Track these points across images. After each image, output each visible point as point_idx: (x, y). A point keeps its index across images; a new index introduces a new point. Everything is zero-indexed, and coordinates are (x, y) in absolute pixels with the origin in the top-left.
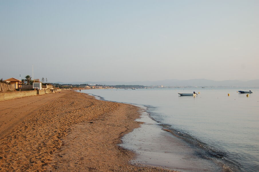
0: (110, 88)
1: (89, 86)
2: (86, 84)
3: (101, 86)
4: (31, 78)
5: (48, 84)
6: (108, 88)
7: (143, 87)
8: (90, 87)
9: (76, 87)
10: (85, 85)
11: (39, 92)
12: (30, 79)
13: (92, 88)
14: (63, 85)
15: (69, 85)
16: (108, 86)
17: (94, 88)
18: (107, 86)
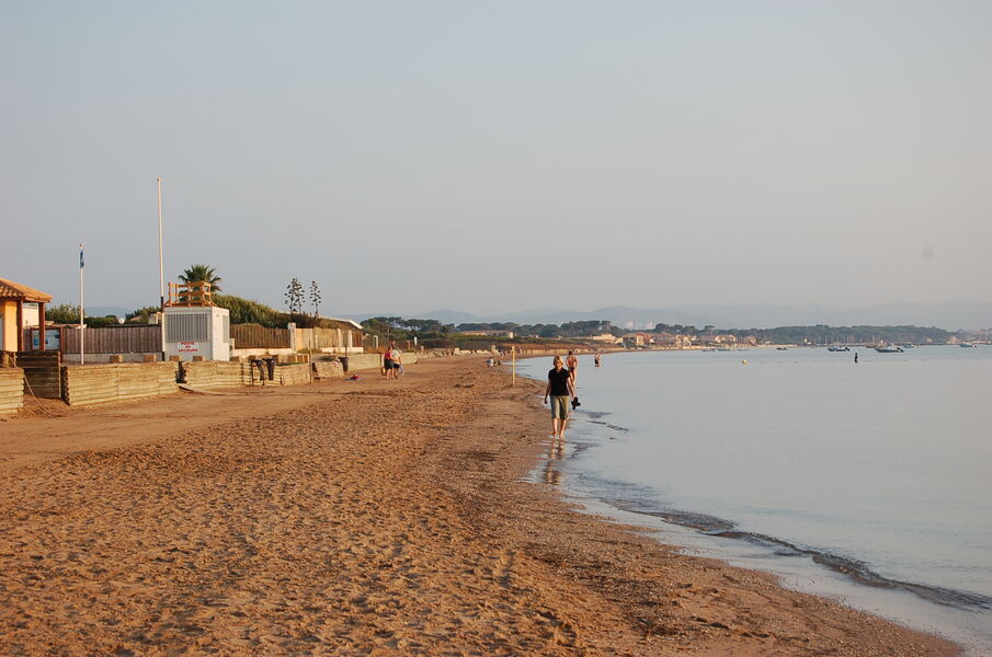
0: (739, 342)
1: (615, 332)
2: (594, 324)
3: (684, 331)
4: (217, 284)
5: (304, 322)
6: (730, 343)
7: (937, 337)
8: (621, 340)
9: (535, 342)
10: (591, 327)
11: (71, 384)
12: (213, 289)
13: (630, 344)
14: (464, 327)
15: (496, 326)
16: (730, 332)
17: (646, 346)
18: (722, 332)
